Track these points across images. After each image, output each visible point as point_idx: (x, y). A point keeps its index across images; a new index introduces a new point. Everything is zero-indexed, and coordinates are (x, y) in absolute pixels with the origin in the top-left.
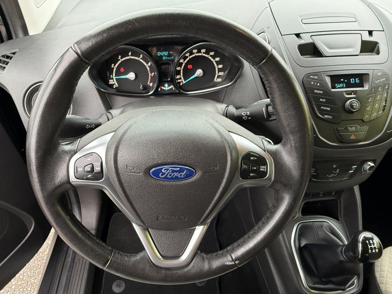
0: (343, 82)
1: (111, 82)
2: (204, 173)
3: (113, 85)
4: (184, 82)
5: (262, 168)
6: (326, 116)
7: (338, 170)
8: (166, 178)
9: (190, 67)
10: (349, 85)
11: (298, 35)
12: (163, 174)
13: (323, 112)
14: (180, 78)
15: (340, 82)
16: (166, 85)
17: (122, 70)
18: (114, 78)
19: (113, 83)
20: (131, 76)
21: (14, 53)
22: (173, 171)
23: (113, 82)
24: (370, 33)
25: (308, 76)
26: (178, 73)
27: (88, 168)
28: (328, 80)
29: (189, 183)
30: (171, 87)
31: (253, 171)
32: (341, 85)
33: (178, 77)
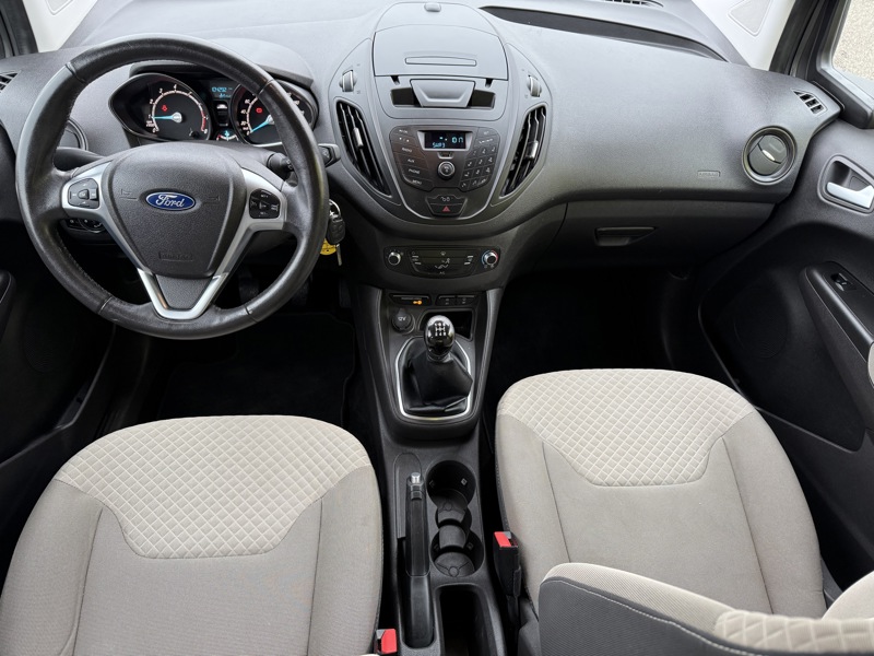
0: (442, 141)
1: (149, 124)
2: (204, 204)
3: (152, 128)
4: (252, 131)
5: (274, 207)
6: (414, 181)
7: (448, 260)
8: (163, 205)
9: (259, 110)
10: (449, 145)
11: (395, 78)
12: (160, 201)
13: (412, 176)
14: (246, 126)
15: (438, 141)
16: (227, 134)
17: (165, 108)
18: (154, 118)
19: (152, 125)
20: (177, 117)
21: (13, 75)
22: (171, 199)
23: (152, 123)
24: (489, 81)
25: (396, 130)
26: (243, 118)
27: (83, 194)
28: (421, 138)
29: (188, 214)
30: (233, 137)
31: (263, 210)
32: (440, 144)
33: (243, 123)
